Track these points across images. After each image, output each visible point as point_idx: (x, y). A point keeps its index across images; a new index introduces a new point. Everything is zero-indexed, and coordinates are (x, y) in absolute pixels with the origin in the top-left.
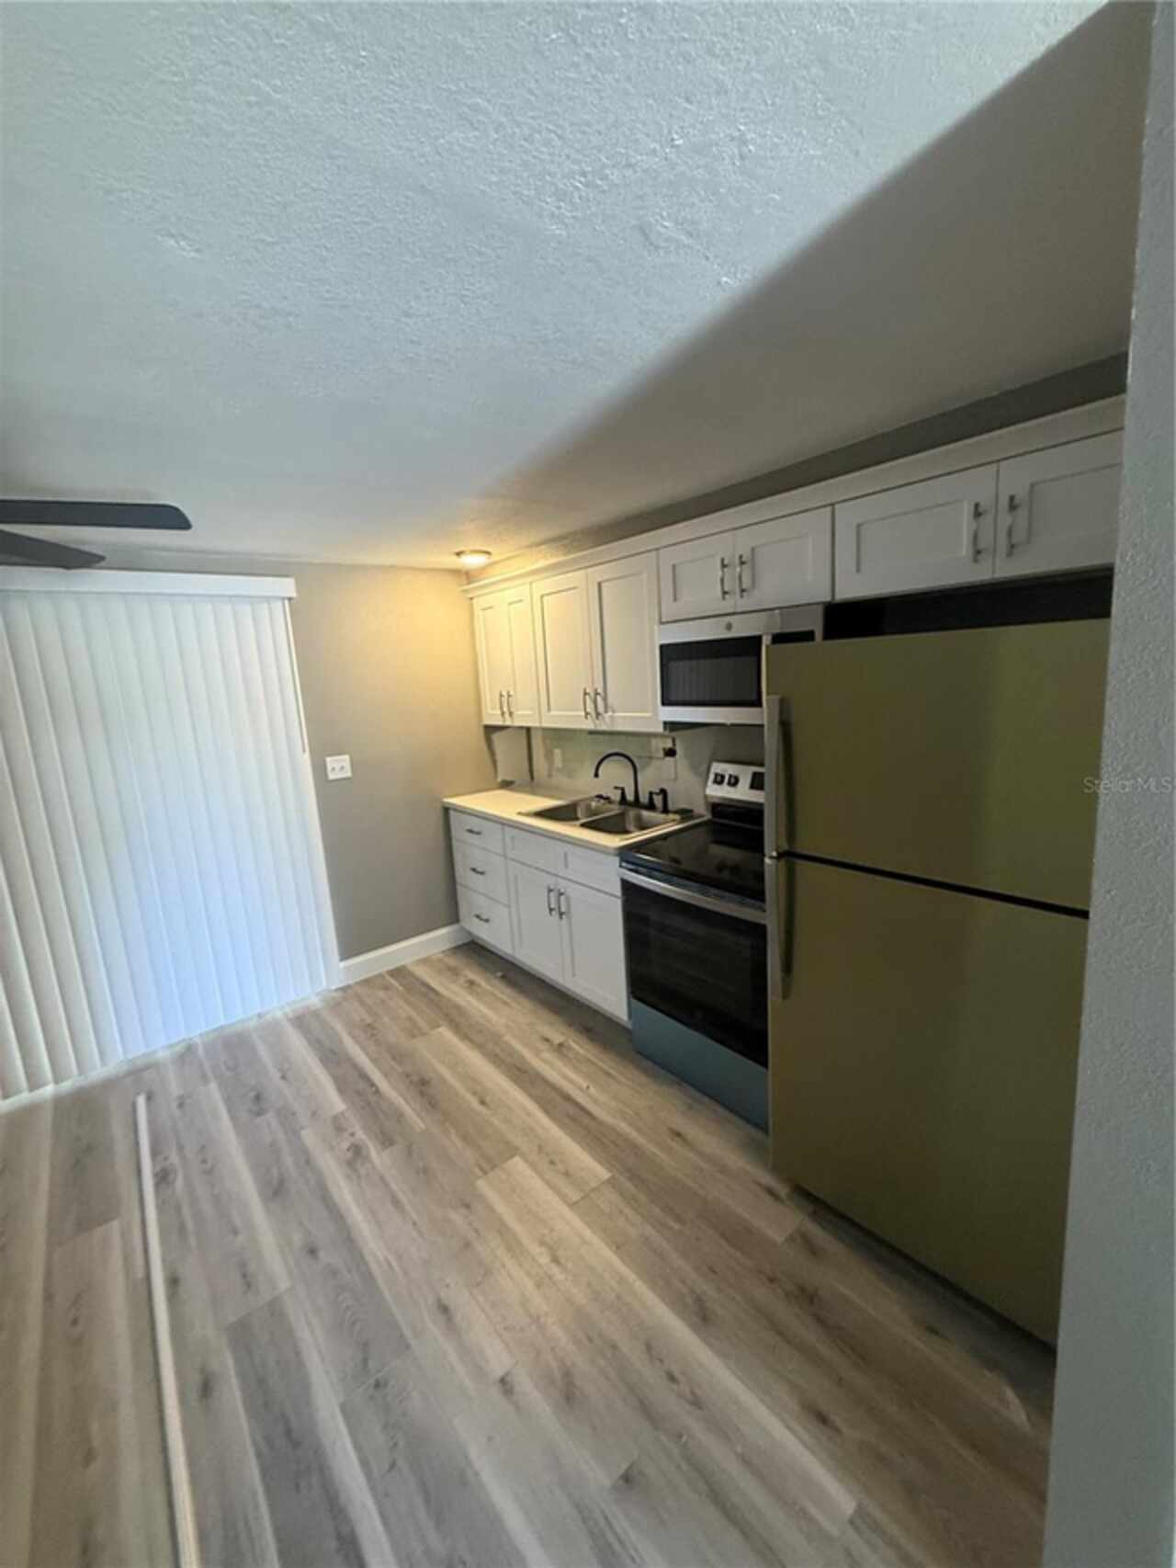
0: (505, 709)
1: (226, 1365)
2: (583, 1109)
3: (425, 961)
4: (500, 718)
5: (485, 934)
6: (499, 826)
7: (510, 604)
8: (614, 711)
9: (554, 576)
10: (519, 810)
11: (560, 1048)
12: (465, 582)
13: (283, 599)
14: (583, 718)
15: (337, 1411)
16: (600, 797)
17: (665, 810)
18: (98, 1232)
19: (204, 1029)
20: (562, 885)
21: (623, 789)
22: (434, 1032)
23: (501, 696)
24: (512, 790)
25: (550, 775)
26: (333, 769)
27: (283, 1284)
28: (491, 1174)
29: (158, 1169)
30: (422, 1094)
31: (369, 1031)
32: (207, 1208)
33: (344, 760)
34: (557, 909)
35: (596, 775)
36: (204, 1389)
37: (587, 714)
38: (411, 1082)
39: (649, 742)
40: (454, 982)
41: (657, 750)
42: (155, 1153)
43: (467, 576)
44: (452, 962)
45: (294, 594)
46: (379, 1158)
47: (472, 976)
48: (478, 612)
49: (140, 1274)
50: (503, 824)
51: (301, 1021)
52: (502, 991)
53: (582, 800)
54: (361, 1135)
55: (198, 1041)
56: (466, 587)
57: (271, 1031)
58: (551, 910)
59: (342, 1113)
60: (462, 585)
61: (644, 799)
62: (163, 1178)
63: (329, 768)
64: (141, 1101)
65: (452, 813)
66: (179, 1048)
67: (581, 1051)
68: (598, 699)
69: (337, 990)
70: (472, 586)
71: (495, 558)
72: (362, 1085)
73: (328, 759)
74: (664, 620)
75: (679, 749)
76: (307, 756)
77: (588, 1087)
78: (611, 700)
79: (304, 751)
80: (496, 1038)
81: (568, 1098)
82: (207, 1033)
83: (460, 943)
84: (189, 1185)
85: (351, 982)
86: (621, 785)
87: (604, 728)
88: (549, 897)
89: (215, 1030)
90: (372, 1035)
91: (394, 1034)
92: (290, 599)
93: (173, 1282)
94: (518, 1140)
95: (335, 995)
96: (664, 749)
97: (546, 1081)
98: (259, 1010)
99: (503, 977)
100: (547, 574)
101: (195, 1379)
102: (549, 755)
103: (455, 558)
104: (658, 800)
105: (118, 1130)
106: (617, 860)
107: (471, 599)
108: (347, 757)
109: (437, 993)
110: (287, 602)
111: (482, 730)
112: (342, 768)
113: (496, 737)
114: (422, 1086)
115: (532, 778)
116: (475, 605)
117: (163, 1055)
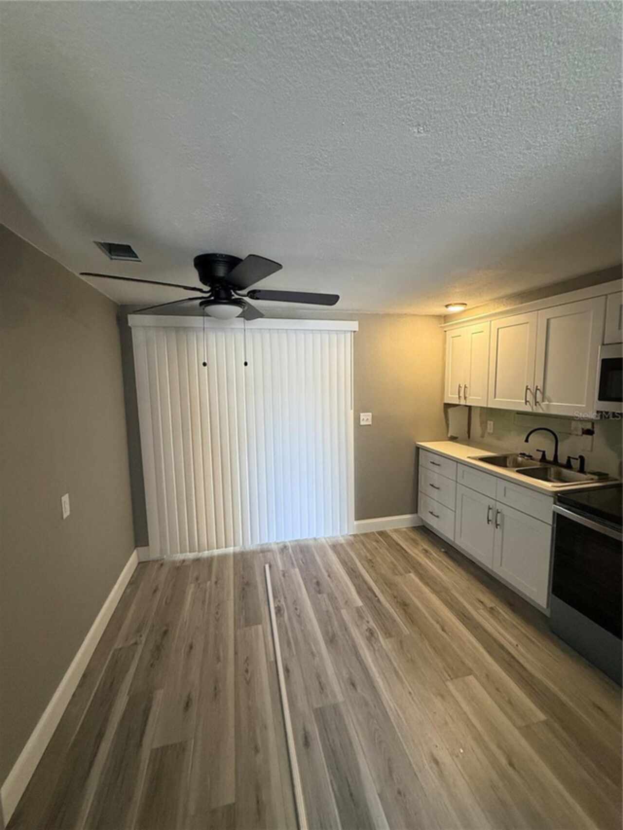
0: (462, 394)
1: (314, 730)
2: (513, 657)
3: (396, 531)
4: (458, 399)
5: (433, 523)
6: (455, 463)
7: (473, 333)
8: (550, 401)
9: (509, 317)
10: (469, 456)
11: (491, 610)
12: (443, 322)
13: (351, 331)
14: (524, 404)
15: (377, 796)
16: (523, 455)
17: (582, 470)
18: (253, 628)
19: (291, 539)
20: (499, 507)
21: (544, 452)
22: (407, 575)
23: (460, 386)
24: (457, 442)
25: (482, 436)
26: (363, 419)
27: (340, 698)
28: (454, 680)
29: (276, 606)
30: (404, 610)
31: (370, 563)
32: (300, 636)
33: (369, 416)
34: (494, 521)
35: (527, 441)
36: (306, 742)
37: (526, 402)
38: (397, 602)
39: (571, 423)
40: (416, 548)
41: (576, 429)
42: (275, 597)
43: (445, 318)
44: (413, 535)
45: (357, 329)
46: (384, 643)
47: (426, 547)
48: (449, 340)
49: (272, 659)
50: (457, 462)
51: (335, 547)
52: (447, 562)
53: (511, 455)
54: (372, 624)
55: (288, 544)
56: (443, 325)
57: (321, 548)
58: (489, 521)
59: (361, 607)
60: (441, 324)
61: (562, 460)
62: (279, 610)
63: (361, 418)
64: (267, 567)
65: (420, 450)
66: (281, 545)
67: (506, 617)
68: (539, 393)
69: (351, 535)
70: (446, 325)
71: (468, 307)
72: (370, 594)
73: (362, 414)
74: (605, 343)
75: (596, 430)
76: (352, 411)
77: (517, 645)
78: (548, 393)
79: (351, 409)
80: (447, 590)
81: (502, 647)
82: (293, 541)
83: (417, 525)
84: (290, 619)
85: (358, 533)
86: (542, 450)
87: (540, 411)
88: (488, 512)
89: (296, 541)
90: (372, 566)
91: (385, 570)
92: (354, 332)
93: (287, 670)
94: (469, 663)
95: (350, 538)
96: (583, 429)
97: (485, 631)
98: (315, 536)
99: (446, 552)
100: (502, 316)
101: (301, 734)
102: (484, 424)
103: (445, 308)
104: (576, 464)
105: (259, 579)
106: (552, 500)
107: (445, 331)
108: (370, 414)
109: (406, 552)
110: (353, 333)
111: (442, 405)
112: (367, 419)
113: (451, 411)
114: (404, 605)
115: (469, 437)
116: (447, 336)
117: (274, 547)
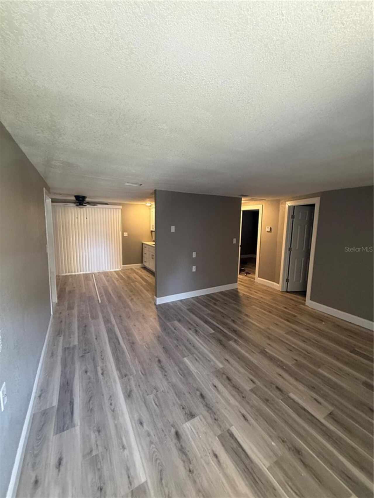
3: (136, 268)
5: (147, 266)
13: (120, 209)
26: (125, 234)
44: (141, 269)
65: (143, 244)
76: (121, 232)
83: (143, 266)
85: (124, 269)
95: (120, 270)
111: (150, 231)
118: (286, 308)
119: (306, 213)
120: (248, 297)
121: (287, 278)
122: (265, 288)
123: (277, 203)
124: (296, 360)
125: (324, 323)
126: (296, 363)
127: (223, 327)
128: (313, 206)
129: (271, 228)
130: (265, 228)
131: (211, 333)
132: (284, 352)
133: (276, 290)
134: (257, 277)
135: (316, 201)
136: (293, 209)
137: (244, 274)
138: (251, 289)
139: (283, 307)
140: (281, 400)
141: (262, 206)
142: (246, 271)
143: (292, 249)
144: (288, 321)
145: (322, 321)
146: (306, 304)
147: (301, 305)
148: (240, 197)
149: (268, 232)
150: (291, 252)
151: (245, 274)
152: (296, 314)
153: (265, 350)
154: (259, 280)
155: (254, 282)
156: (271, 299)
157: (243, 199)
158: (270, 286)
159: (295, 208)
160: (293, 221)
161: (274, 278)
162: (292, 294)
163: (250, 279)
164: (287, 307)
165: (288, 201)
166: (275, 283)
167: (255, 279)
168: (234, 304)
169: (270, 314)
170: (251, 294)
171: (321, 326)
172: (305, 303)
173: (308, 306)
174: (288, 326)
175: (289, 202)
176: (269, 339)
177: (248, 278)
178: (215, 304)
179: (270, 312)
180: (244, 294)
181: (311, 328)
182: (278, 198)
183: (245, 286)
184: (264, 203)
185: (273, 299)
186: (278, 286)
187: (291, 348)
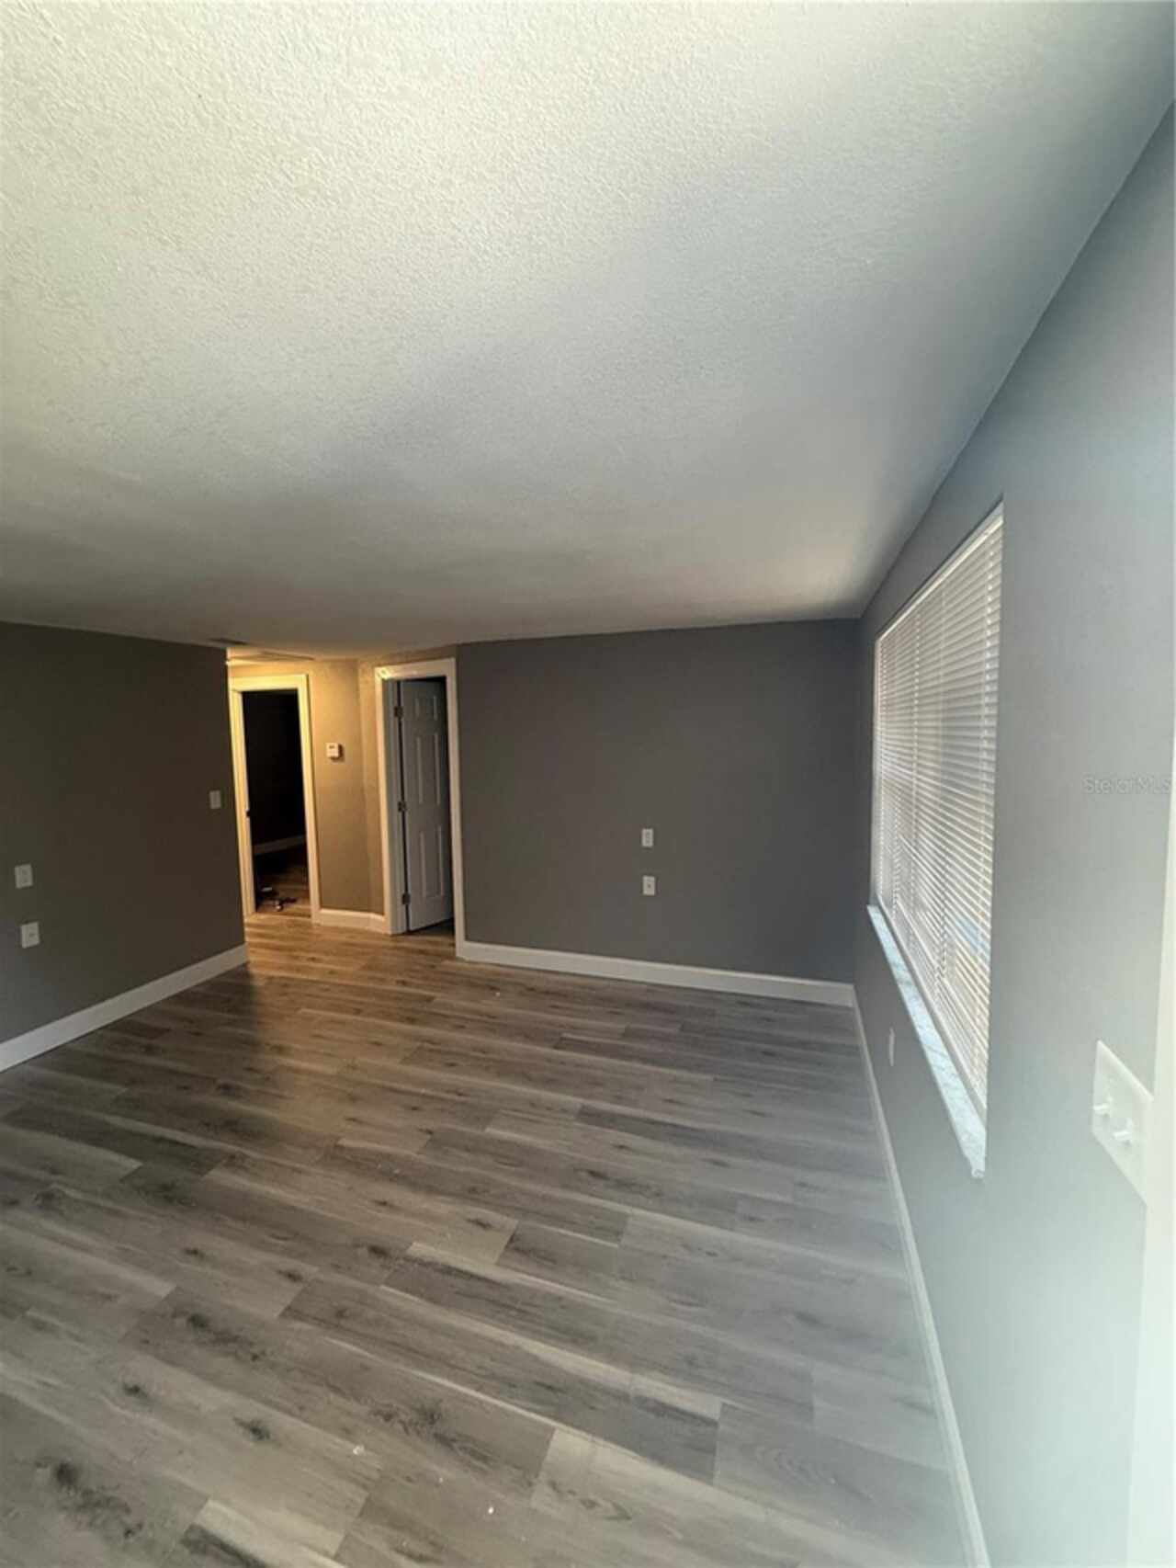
118: (404, 983)
119: (432, 701)
120: (285, 984)
121: (403, 891)
122: (343, 938)
123: (351, 670)
124: (430, 1132)
125: (498, 994)
126: (431, 1140)
127: (183, 1130)
128: (441, 681)
129: (341, 748)
130: (325, 750)
131: (124, 1173)
132: (399, 1123)
133: (379, 934)
134: (318, 906)
135: (446, 668)
136: (395, 689)
137: (274, 906)
138: (295, 954)
139: (398, 982)
140: (387, 1284)
141: (304, 677)
142: (282, 895)
143: (408, 805)
144: (412, 1021)
145: (493, 989)
146: (458, 955)
147: (447, 963)
148: (220, 646)
149: (333, 759)
150: (407, 815)
151: (279, 907)
152: (432, 994)
153: (340, 1142)
154: (325, 917)
155: (309, 926)
156: (364, 968)
157: (230, 654)
158: (360, 926)
159: (402, 684)
160: (400, 725)
161: (366, 900)
162: (424, 934)
163: (293, 918)
164: (408, 979)
165: (380, 665)
166: (372, 916)
167: (309, 916)
168: (231, 1023)
169: (359, 1018)
170: (298, 970)
171: (492, 1004)
172: (454, 953)
173: (462, 960)
174: (407, 1036)
175: (384, 669)
176: (353, 1099)
177: (288, 918)
178: (149, 1050)
179: (358, 1012)
180: (271, 978)
181: (467, 1020)
182: (351, 657)
183: (277, 949)
184: (310, 669)
185: (369, 968)
186: (380, 923)
187: (415, 1102)
